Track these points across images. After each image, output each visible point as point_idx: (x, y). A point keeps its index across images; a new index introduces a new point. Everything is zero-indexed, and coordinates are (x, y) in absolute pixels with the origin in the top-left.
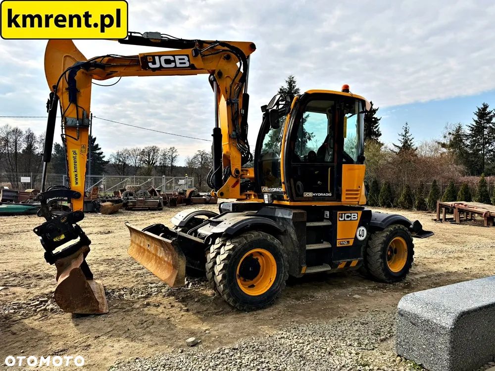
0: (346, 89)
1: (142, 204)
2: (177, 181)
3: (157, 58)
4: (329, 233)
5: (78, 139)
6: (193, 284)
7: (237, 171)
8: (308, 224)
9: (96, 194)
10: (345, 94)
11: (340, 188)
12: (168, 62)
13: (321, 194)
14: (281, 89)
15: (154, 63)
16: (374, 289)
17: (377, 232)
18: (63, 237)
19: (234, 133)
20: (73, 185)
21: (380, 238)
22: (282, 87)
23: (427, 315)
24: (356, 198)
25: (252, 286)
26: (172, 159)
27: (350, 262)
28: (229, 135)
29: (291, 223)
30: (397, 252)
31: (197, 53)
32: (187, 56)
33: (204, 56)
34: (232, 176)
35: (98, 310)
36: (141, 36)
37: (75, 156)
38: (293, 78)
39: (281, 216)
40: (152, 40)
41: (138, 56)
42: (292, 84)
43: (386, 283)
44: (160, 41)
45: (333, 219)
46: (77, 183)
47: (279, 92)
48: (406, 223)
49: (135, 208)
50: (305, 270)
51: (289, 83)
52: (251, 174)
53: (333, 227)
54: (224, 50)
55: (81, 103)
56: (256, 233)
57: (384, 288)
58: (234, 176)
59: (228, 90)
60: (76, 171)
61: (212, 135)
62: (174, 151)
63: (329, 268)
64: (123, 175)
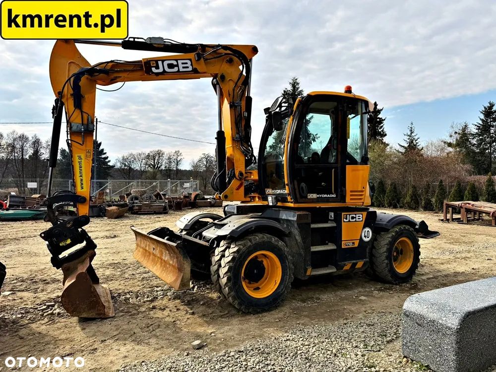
0: (349, 90)
1: (148, 208)
2: (182, 184)
3: (160, 63)
4: (335, 235)
5: (83, 143)
6: (198, 287)
7: (241, 174)
8: (313, 226)
9: (102, 199)
10: (348, 95)
11: (344, 189)
12: (171, 66)
13: (325, 196)
14: (285, 91)
15: (157, 67)
16: (380, 290)
17: (382, 233)
18: (69, 241)
19: (237, 136)
20: (79, 189)
21: (386, 239)
22: (286, 89)
23: (432, 316)
24: (361, 199)
25: (257, 289)
26: (177, 163)
27: (357, 263)
28: (233, 138)
29: (296, 225)
30: (403, 253)
31: (199, 57)
32: (190, 60)
33: (207, 59)
34: (236, 178)
35: (105, 314)
36: (144, 41)
37: (80, 161)
38: (296, 80)
39: (286, 218)
40: (155, 45)
41: (141, 61)
42: (295, 86)
43: (393, 284)
44: (162, 46)
45: (338, 220)
46: (82, 188)
47: (283, 94)
48: (411, 223)
49: (141, 212)
50: (310, 272)
51: (292, 85)
52: (255, 176)
53: (338, 229)
54: (226, 54)
55: (85, 108)
56: (261, 235)
57: (390, 289)
58: (238, 179)
59: (231, 93)
60: (81, 176)
61: (216, 138)
62: (179, 154)
63: (334, 270)
64: (129, 179)
